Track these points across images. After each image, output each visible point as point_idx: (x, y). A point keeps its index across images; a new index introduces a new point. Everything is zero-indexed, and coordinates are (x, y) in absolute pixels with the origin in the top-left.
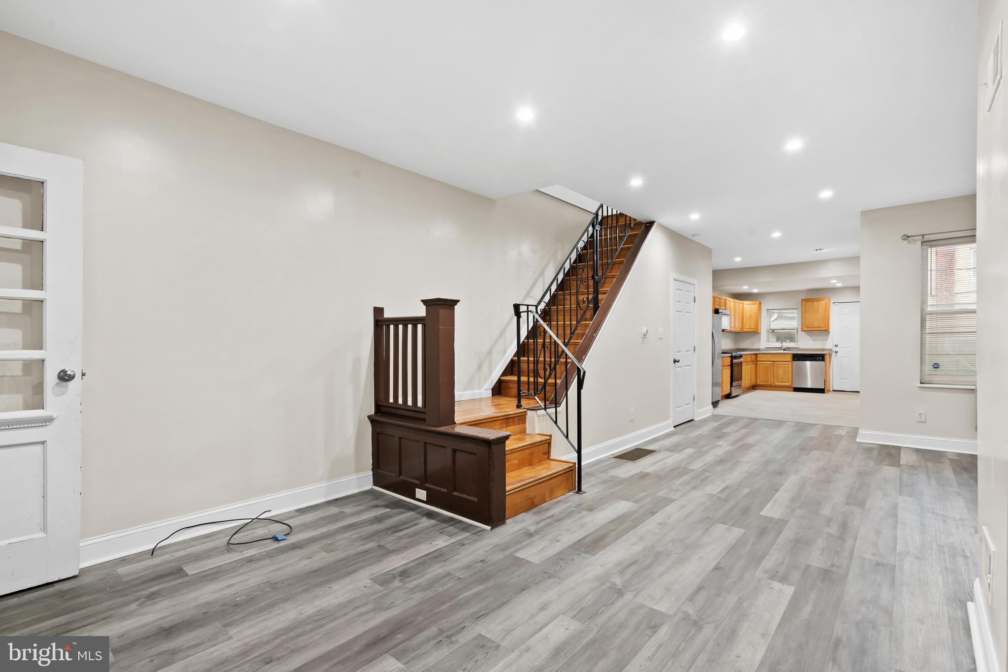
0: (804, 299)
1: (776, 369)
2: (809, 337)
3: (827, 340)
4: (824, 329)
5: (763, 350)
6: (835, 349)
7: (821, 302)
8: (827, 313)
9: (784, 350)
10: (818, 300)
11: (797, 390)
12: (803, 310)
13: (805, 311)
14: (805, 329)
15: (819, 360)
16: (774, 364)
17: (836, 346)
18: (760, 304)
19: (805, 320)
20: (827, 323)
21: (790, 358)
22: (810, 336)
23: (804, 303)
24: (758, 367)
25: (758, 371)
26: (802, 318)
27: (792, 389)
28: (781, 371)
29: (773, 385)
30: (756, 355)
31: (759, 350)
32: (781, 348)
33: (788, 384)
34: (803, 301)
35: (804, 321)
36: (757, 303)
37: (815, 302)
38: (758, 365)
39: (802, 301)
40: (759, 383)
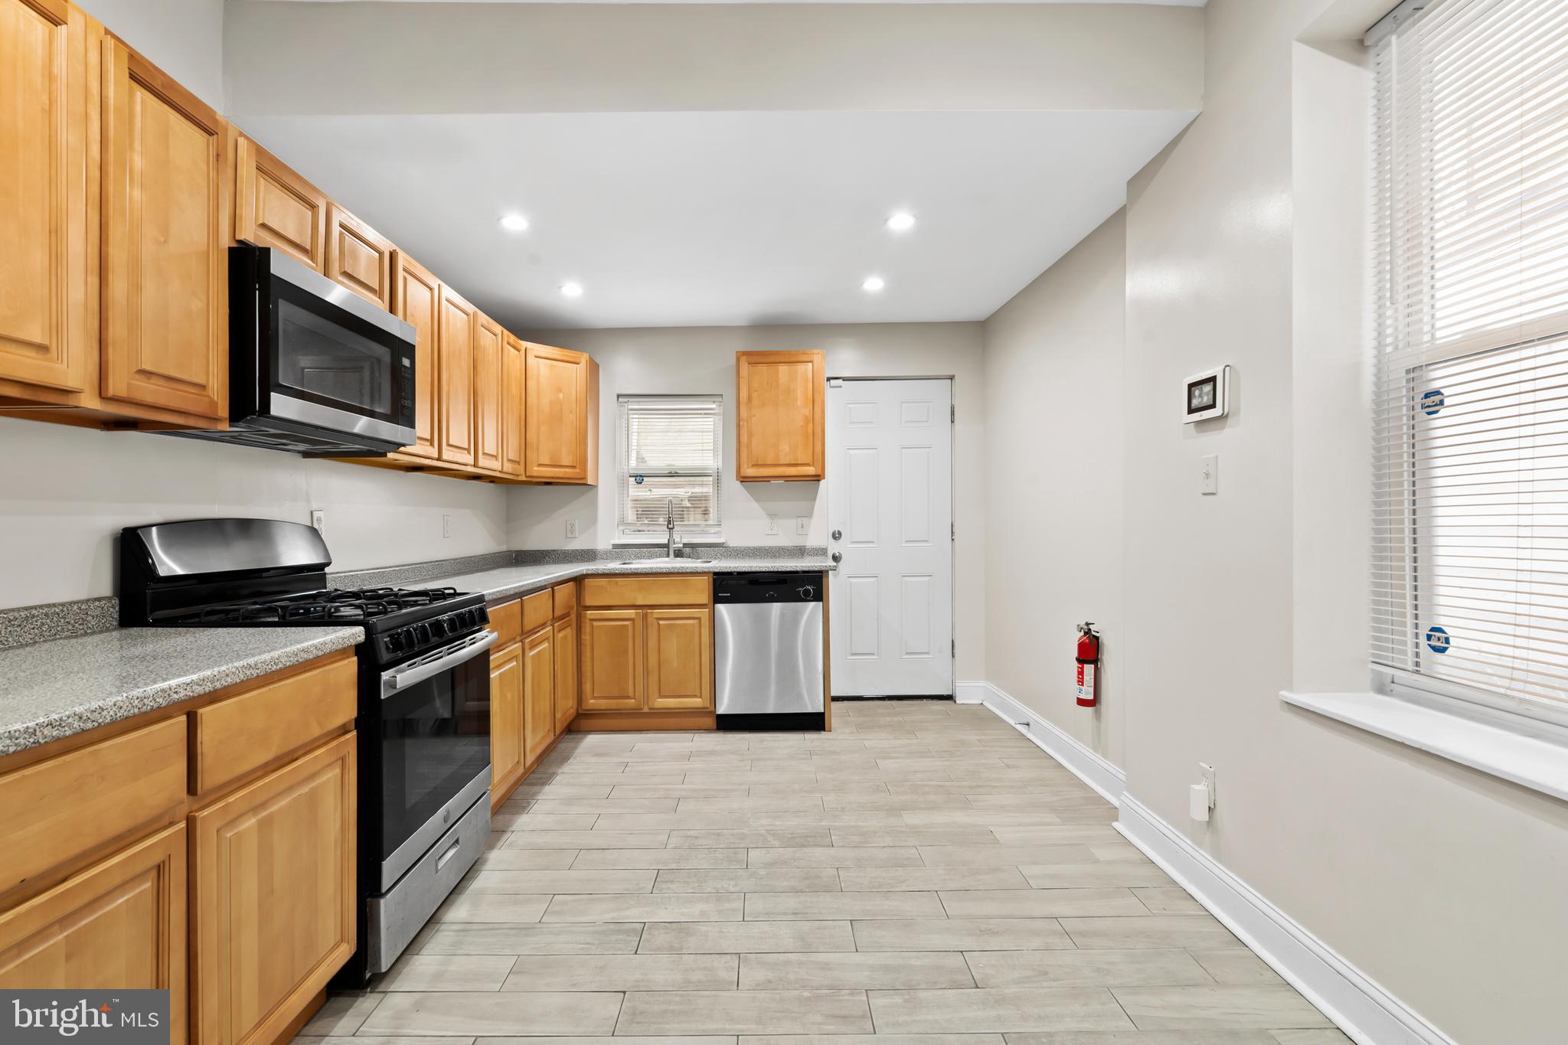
0: (745, 353)
1: (652, 641)
2: (755, 503)
3: (809, 514)
4: (811, 470)
5: (608, 556)
6: (834, 548)
7: (800, 367)
8: (818, 409)
9: (679, 554)
10: (791, 359)
11: (730, 723)
12: (744, 394)
13: (750, 399)
14: (751, 472)
15: (805, 598)
16: (645, 616)
17: (837, 536)
18: (594, 369)
19: (750, 435)
20: (818, 449)
21: (701, 592)
22: (757, 500)
23: (745, 368)
24: (586, 638)
25: (587, 653)
26: (739, 426)
27: (711, 722)
28: (672, 647)
29: (646, 710)
30: (578, 580)
31: (589, 555)
32: (667, 546)
33: (696, 702)
34: (743, 359)
35: (744, 438)
36: (584, 358)
37: (783, 369)
38: (587, 629)
39: (738, 360)
40: (592, 703)
